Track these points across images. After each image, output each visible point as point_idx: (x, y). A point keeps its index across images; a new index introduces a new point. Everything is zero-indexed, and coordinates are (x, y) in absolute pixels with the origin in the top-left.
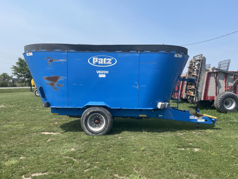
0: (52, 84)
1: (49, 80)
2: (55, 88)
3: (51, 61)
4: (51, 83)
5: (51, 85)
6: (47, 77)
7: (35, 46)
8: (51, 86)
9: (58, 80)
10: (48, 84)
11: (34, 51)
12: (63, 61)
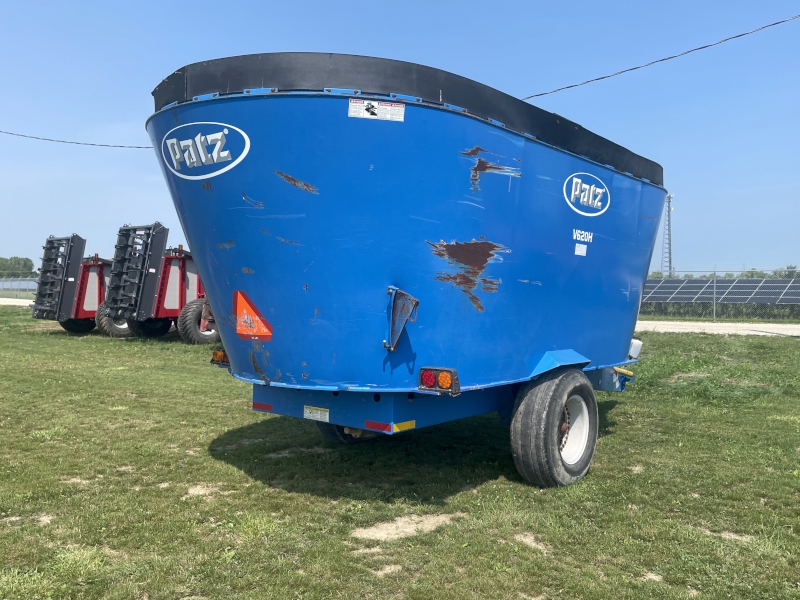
0: (466, 281)
1: (459, 261)
2: (474, 299)
3: (482, 166)
4: (462, 272)
5: (460, 283)
6: (453, 243)
7: (414, 77)
8: (462, 287)
9: (490, 261)
10: (449, 278)
11: (413, 99)
12: (513, 178)
